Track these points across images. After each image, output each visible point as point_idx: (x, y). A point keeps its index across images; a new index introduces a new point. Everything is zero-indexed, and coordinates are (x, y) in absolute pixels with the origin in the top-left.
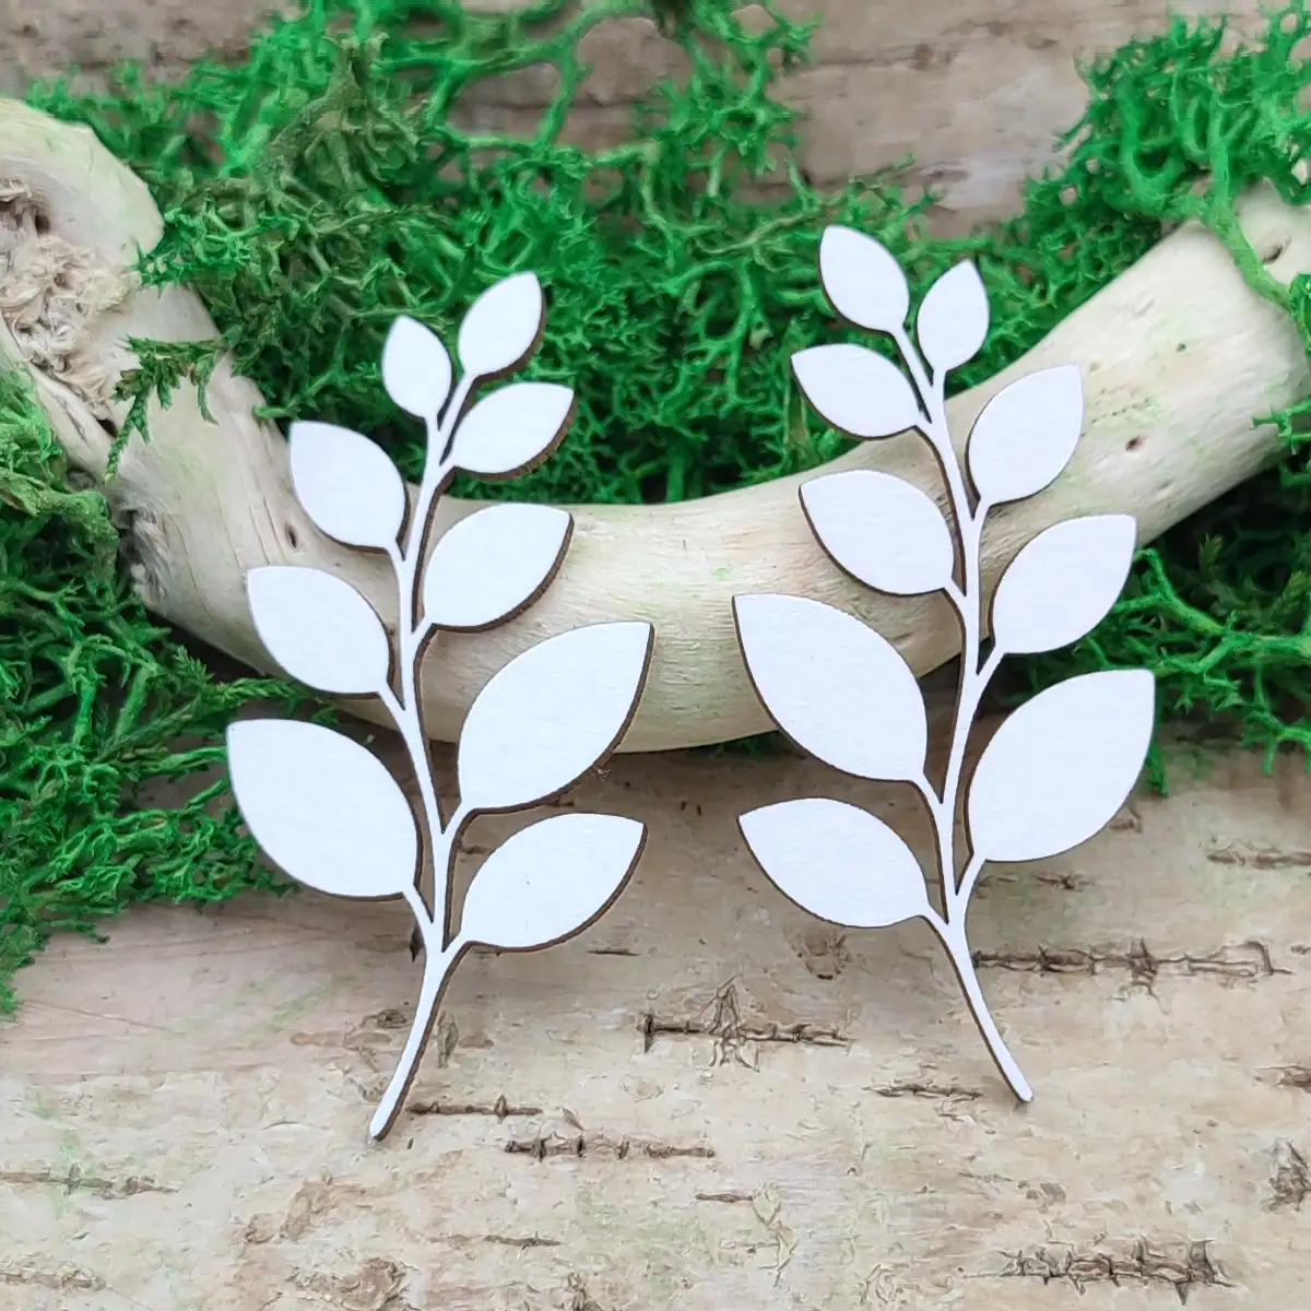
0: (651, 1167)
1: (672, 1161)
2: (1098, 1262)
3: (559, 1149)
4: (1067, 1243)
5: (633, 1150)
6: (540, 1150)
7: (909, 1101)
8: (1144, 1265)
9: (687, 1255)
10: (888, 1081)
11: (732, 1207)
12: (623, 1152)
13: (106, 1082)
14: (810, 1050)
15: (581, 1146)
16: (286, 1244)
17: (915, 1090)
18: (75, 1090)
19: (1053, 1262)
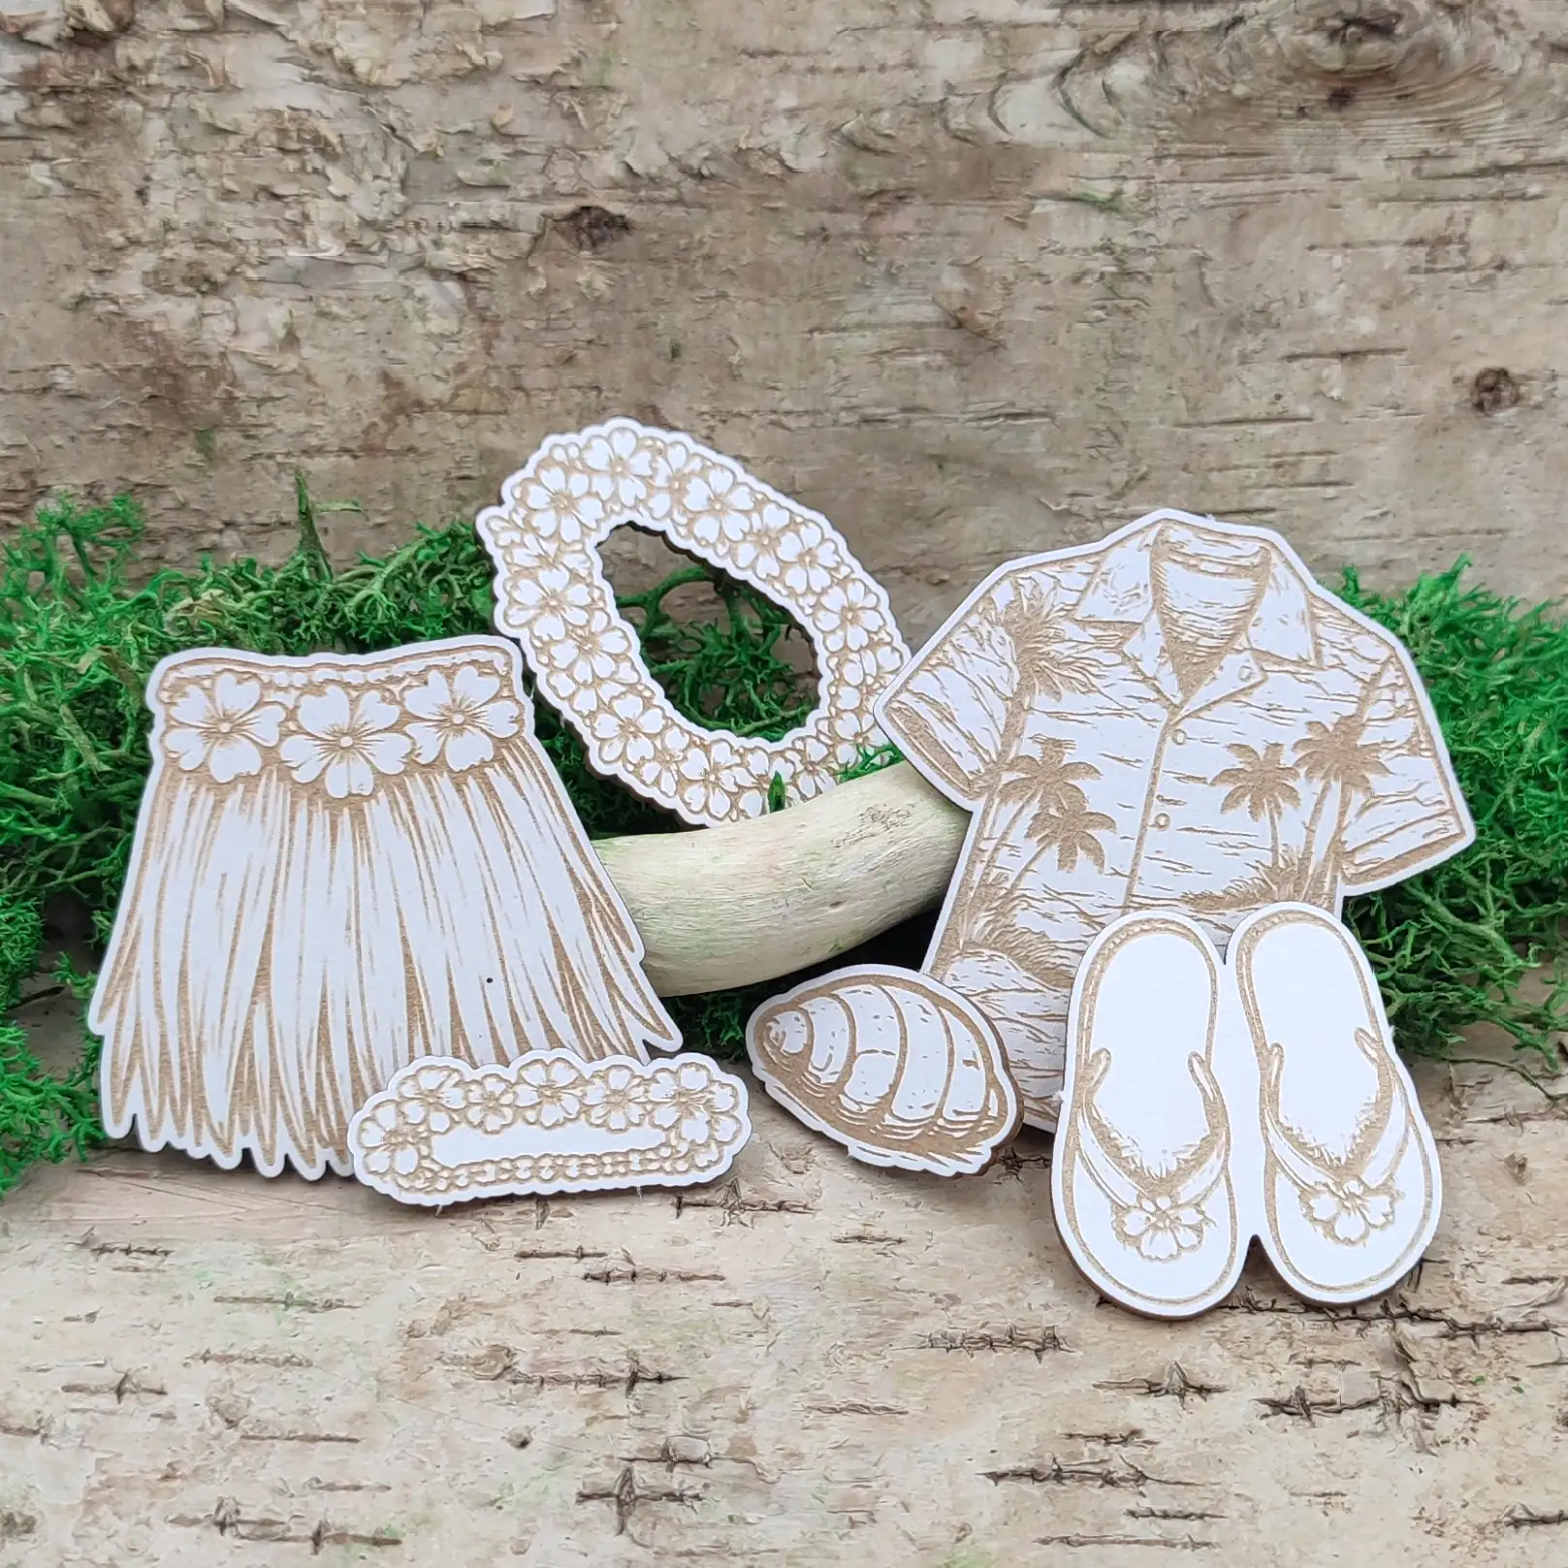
0: (682, 1287)
1: (696, 1283)
2: (982, 1339)
3: (619, 1278)
4: (963, 1327)
5: (669, 1277)
6: (606, 1278)
7: (856, 1245)
8: (1013, 1340)
9: (706, 1338)
10: (842, 1233)
11: (737, 1310)
12: (662, 1278)
13: (310, 1243)
14: (787, 1216)
15: (634, 1275)
16: (435, 1337)
17: (860, 1239)
18: (289, 1248)
19: (953, 1340)
